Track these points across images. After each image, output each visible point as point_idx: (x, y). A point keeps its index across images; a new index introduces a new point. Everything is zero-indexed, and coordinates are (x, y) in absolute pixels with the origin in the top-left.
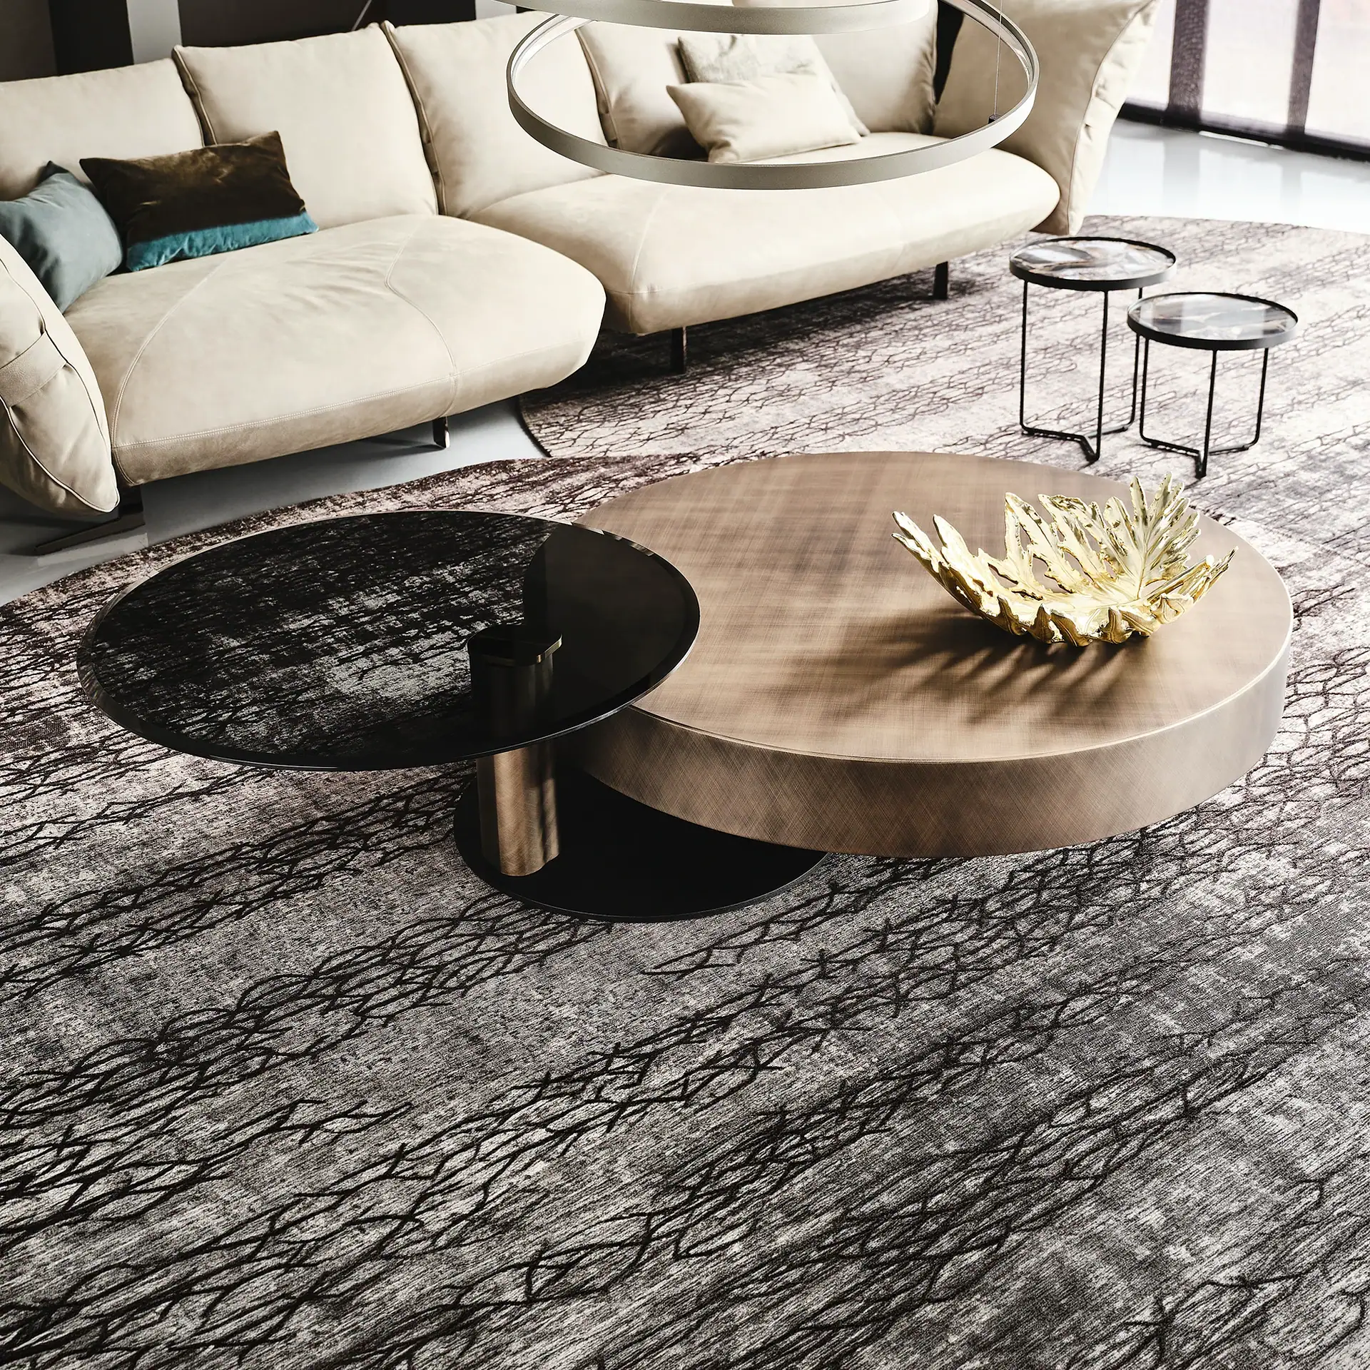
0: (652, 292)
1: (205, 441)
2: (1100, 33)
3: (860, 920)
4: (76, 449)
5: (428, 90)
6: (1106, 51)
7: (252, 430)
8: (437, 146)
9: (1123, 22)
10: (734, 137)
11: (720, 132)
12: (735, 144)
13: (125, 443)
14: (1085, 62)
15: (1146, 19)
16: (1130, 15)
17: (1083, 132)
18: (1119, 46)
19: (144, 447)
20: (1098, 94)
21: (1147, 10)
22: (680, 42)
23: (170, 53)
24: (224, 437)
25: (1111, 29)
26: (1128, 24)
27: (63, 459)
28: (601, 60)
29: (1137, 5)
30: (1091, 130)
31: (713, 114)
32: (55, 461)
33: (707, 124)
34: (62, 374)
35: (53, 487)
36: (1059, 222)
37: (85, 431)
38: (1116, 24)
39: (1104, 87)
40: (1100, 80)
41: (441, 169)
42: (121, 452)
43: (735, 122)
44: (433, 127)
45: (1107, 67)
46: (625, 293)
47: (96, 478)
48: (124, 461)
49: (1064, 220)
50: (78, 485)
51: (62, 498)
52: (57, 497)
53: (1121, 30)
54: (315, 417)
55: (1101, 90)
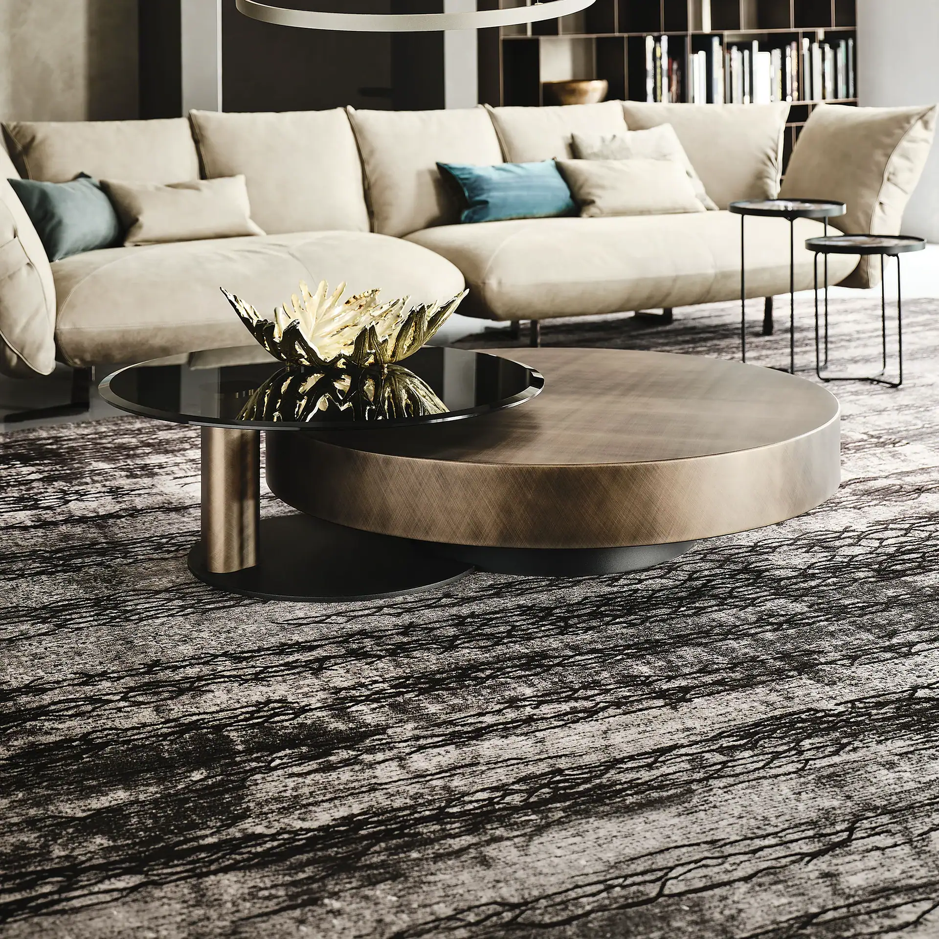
0: (500, 283)
1: (124, 333)
2: (890, 134)
3: (454, 611)
4: (28, 323)
5: (372, 152)
6: (894, 147)
7: (160, 329)
8: (375, 193)
9: (906, 125)
10: (600, 197)
11: (589, 194)
12: (598, 202)
13: (65, 327)
14: (879, 156)
15: (926, 125)
16: (913, 121)
17: (877, 208)
18: (904, 144)
19: (79, 331)
20: (889, 179)
21: (925, 118)
22: (573, 137)
23: (187, 115)
24: (139, 332)
25: (898, 131)
26: (911, 128)
27: (17, 330)
28: (509, 144)
29: (918, 114)
30: (886, 207)
31: (586, 180)
32: (11, 332)
33: (581, 187)
34: (25, 270)
35: (8, 352)
36: (862, 278)
37: (37, 312)
38: (902, 128)
39: (894, 174)
40: (890, 168)
41: (375, 208)
42: (61, 333)
43: (602, 187)
44: (372, 179)
45: (896, 160)
46: (480, 283)
47: (39, 348)
48: (63, 339)
49: (865, 276)
50: (26, 352)
51: (15, 360)
52: (10, 361)
53: (905, 131)
54: (210, 327)
55: (891, 177)
